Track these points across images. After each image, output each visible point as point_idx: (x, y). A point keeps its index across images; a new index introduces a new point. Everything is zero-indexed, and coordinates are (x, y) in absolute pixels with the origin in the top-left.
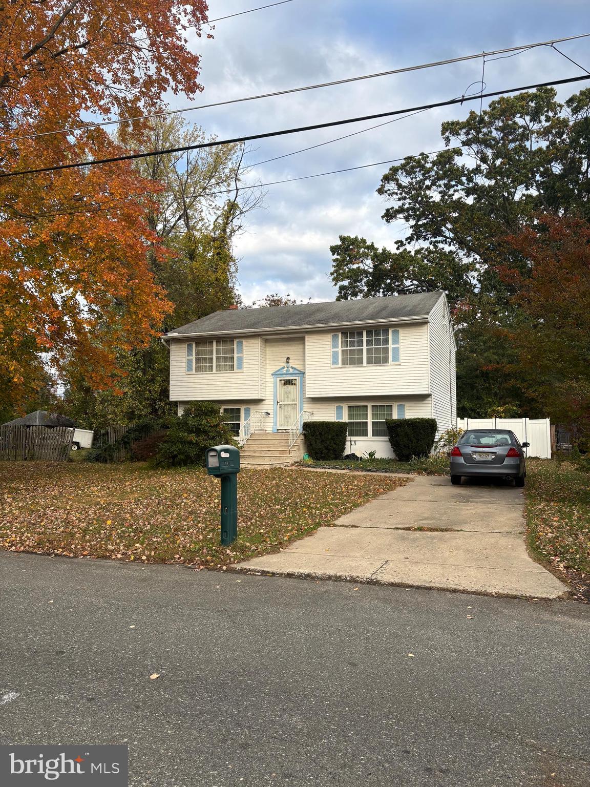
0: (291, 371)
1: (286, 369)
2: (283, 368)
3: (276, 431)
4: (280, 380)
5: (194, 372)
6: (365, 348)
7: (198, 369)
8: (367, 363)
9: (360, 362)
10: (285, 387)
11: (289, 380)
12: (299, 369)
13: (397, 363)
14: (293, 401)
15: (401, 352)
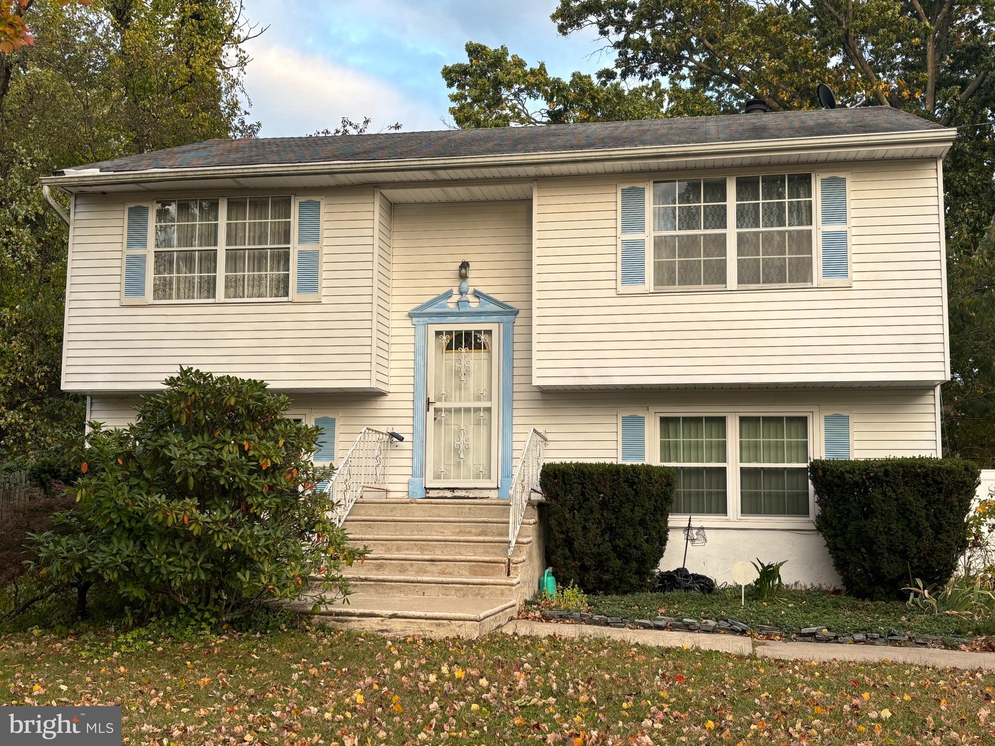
0: (474, 304)
1: (455, 298)
2: (449, 295)
3: (422, 493)
4: (438, 333)
5: (149, 297)
6: (731, 231)
7: (163, 290)
8: (740, 281)
9: (717, 275)
10: (453, 354)
11: (468, 334)
12: (500, 298)
13: (838, 281)
14: (478, 399)
15: (852, 249)
